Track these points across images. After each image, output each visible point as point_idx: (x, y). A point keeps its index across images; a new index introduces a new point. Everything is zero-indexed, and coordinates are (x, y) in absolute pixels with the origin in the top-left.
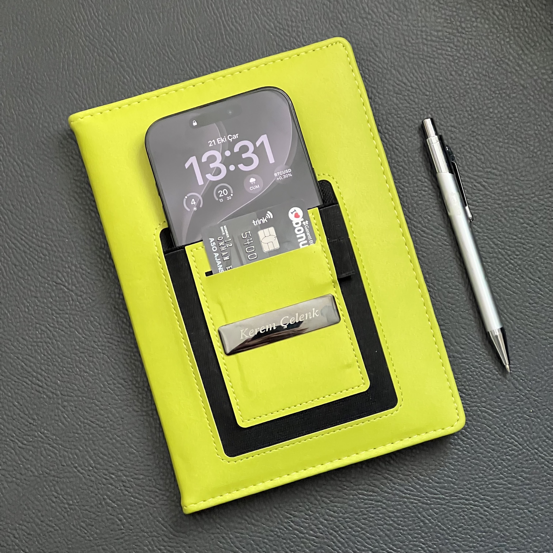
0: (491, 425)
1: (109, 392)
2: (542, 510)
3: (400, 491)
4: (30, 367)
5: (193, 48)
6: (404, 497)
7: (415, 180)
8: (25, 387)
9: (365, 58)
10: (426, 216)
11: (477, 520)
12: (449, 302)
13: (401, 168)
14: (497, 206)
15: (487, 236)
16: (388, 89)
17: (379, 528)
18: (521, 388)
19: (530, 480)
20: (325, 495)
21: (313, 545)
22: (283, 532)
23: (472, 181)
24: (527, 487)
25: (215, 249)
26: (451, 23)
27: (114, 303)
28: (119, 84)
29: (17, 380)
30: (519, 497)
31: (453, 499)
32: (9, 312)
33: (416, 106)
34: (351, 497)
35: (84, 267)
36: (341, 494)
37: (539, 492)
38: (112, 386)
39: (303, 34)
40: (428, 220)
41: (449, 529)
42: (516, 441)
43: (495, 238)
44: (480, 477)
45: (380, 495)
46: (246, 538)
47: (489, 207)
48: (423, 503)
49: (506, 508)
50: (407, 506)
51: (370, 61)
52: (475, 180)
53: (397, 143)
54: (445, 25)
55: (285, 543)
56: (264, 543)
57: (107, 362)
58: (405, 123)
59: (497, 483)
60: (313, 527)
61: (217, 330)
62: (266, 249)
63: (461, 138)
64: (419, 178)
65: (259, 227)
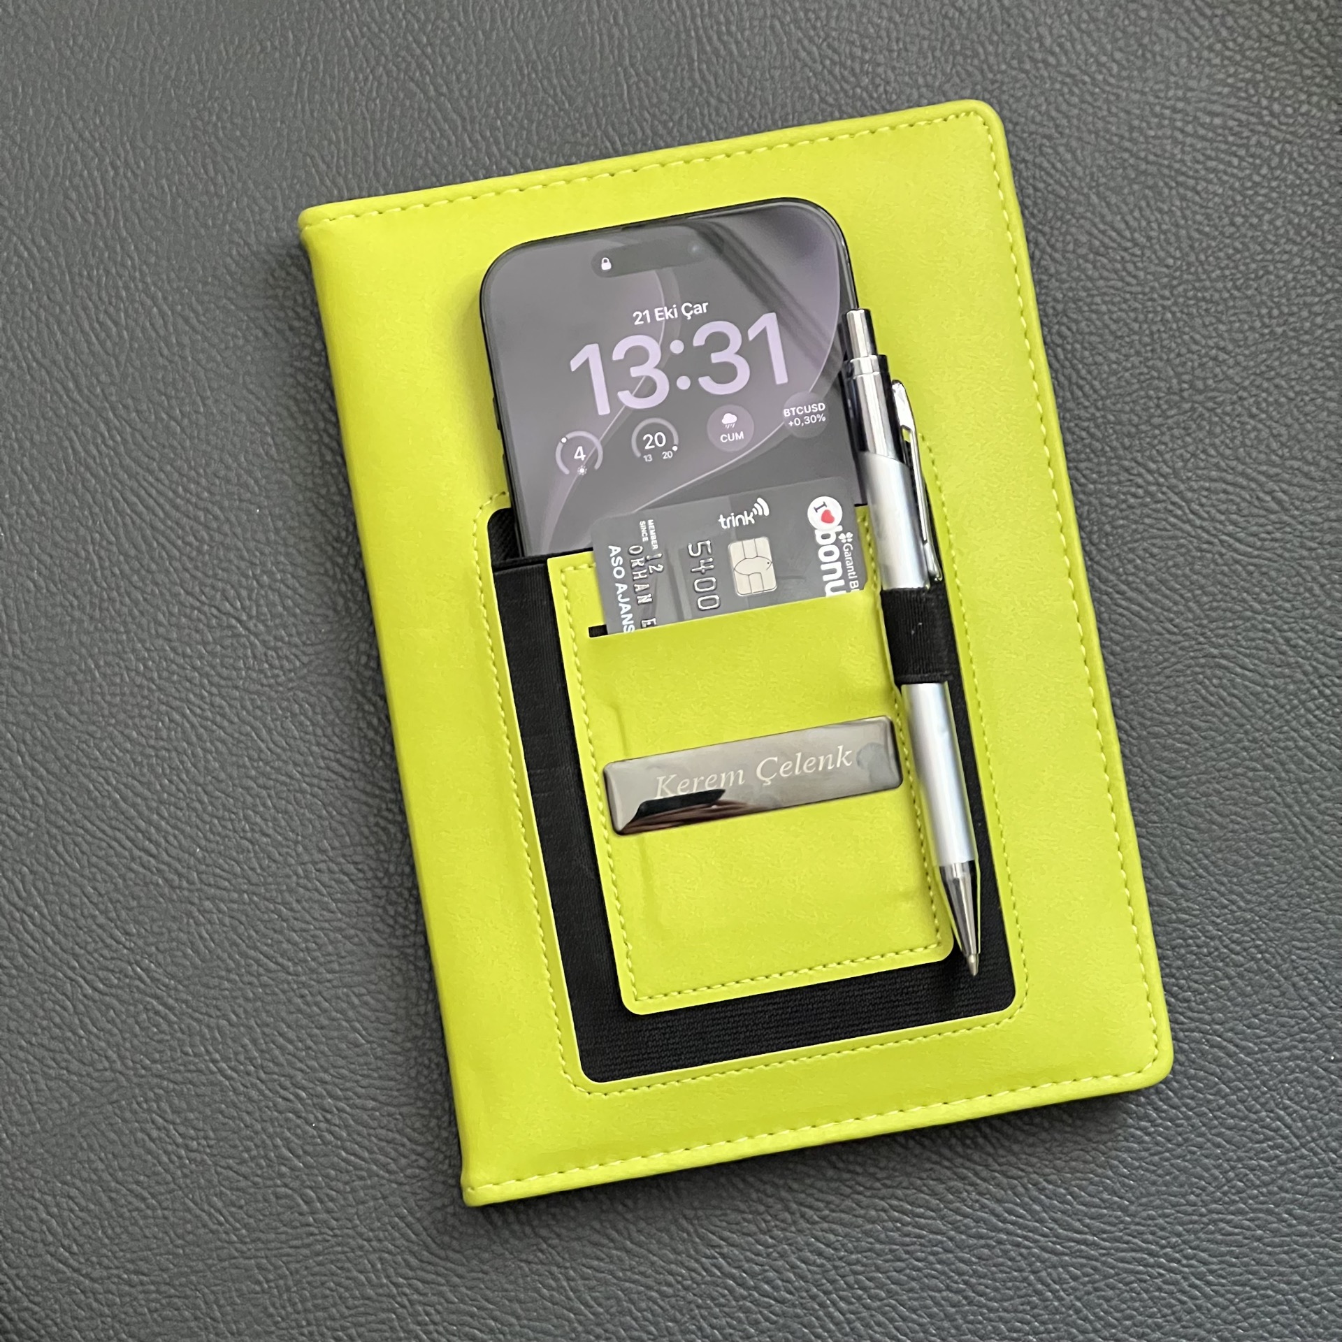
0: (1231, 1081)
1: (317, 890)
2: (1332, 1300)
3: (993, 1213)
4: (134, 805)
5: (618, 84)
6: (1000, 1230)
7: (1115, 468)
8: (117, 855)
9: (1029, 157)
10: (1131, 556)
11: (1170, 1306)
12: (1162, 772)
13: (1084, 434)
14: (1305, 553)
15: (1272, 623)
16: (1076, 241)
17: (932, 1298)
18: (1313, 999)
19: (1309, 1224)
20: (810, 1200)
21: (767, 1319)
22: (699, 1278)
23: (1253, 485)
24: (1301, 1240)
25: (619, 573)
26: (1249, 98)
27: (353, 676)
28: (428, 150)
29: (100, 835)
30: (1279, 1263)
31: (1117, 1250)
32: (98, 667)
33: (1139, 289)
34: (873, 1213)
35: (291, 581)
36: (849, 1203)
37: (1327, 1258)
38: (325, 878)
39: (888, 83)
40: (1136, 567)
41: (1100, 1319)
42: (1288, 1127)
43: (1291, 630)
44: (1190, 1204)
45: (942, 1218)
46: (606, 1283)
47: (1287, 555)
48: (1044, 1249)
49: (1244, 1285)
50: (1005, 1252)
51: (1041, 168)
52: (1261, 485)
53: (1083, 372)
54: (1233, 101)
55: (699, 1307)
56: (650, 1299)
57: (320, 817)
58: (1107, 326)
59: (1228, 1222)
60: (771, 1274)
61: (600, 770)
62: (743, 587)
63: (1238, 380)
64: (1126, 463)
65: (733, 534)
